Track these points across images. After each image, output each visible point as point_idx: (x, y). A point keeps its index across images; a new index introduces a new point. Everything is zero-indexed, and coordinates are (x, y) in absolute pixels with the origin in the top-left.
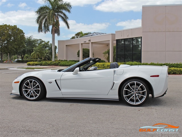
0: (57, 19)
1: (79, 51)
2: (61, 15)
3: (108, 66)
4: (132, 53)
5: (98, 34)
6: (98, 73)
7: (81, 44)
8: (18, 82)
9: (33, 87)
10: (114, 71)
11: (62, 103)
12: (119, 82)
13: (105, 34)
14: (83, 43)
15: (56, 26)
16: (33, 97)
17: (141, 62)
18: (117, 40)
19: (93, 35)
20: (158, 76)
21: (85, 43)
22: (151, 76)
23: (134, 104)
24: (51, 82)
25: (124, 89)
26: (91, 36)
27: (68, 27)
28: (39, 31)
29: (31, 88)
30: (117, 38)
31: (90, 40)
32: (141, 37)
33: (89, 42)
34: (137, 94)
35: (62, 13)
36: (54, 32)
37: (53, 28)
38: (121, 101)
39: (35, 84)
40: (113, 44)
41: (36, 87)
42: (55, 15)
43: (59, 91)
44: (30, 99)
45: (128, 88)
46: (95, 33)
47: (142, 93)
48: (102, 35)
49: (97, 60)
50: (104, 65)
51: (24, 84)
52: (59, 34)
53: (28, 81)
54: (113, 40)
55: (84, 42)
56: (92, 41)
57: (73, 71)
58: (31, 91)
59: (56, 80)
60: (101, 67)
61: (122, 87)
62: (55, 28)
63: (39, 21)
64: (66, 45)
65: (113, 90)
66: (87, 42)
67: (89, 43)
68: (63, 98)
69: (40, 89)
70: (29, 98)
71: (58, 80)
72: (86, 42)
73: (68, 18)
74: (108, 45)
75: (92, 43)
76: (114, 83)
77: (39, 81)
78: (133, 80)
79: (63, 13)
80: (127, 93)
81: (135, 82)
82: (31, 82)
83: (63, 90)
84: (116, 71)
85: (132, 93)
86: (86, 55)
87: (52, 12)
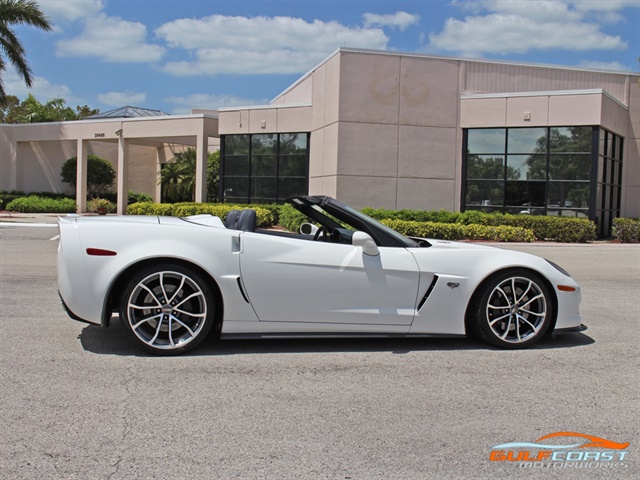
4: (275, 177)
5: (150, 112)
7: (84, 141)
14: (94, 137)
18: (223, 137)
19: (127, 115)
21: (101, 139)
26: (125, 117)
30: (221, 132)
31: (120, 132)
32: (309, 134)
33: (116, 137)
46: (130, 107)
54: (207, 136)
55: (97, 135)
56: (125, 135)
64: (19, 143)
66: (106, 137)
67: (116, 141)
72: (103, 135)
75: (126, 139)
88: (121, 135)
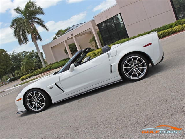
0: (33, 26)
1: (66, 49)
2: (35, 20)
3: (99, 53)
4: (116, 32)
5: (78, 25)
6: (93, 62)
7: (65, 41)
8: (20, 99)
9: (37, 98)
10: (108, 55)
11: (69, 103)
12: (116, 63)
13: (84, 24)
15: (35, 32)
16: (39, 107)
17: (129, 38)
18: (98, 25)
19: (73, 28)
20: (150, 44)
22: (144, 47)
23: (138, 78)
24: (52, 87)
25: (124, 68)
26: (72, 30)
27: (47, 29)
28: (20, 44)
29: (34, 100)
30: (97, 23)
31: (72, 35)
32: (120, 14)
33: (72, 37)
34: (137, 68)
35: (35, 18)
36: (34, 40)
37: (32, 36)
38: (125, 80)
39: (37, 95)
40: (95, 30)
41: (40, 98)
42: (30, 22)
43: (63, 93)
44: (38, 110)
45: (127, 65)
46: (74, 26)
47: (141, 66)
48: (82, 25)
49: (87, 50)
50: (94, 53)
51: (27, 99)
52: (41, 39)
53: (30, 94)
54: (94, 27)
55: (67, 38)
57: (69, 69)
58: (36, 102)
59: (56, 84)
60: (92, 56)
61: (121, 67)
62: (34, 35)
63: (17, 34)
64: (51, 48)
65: (113, 72)
67: (72, 38)
68: (69, 97)
69: (44, 98)
70: (36, 110)
71: (58, 82)
72: (69, 37)
73: (43, 21)
74: (91, 33)
75: (75, 36)
76: (112, 65)
77: (40, 91)
78: (129, 56)
79: (37, 18)
80: (127, 70)
81: (131, 57)
82: (33, 94)
83: (66, 91)
84: (110, 54)
85: (132, 68)
86: (74, 50)
87: (26, 20)
88: (73, 35)
